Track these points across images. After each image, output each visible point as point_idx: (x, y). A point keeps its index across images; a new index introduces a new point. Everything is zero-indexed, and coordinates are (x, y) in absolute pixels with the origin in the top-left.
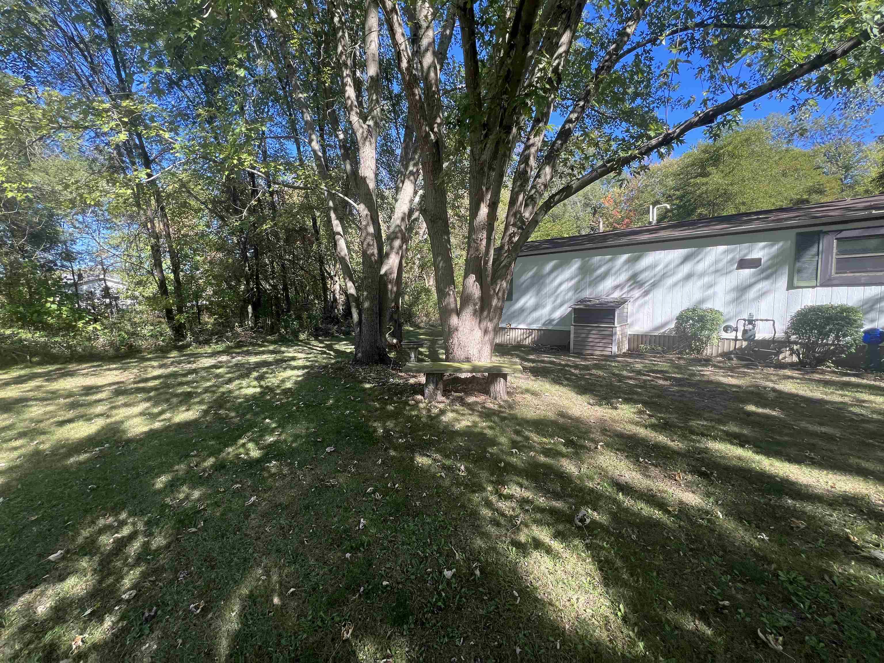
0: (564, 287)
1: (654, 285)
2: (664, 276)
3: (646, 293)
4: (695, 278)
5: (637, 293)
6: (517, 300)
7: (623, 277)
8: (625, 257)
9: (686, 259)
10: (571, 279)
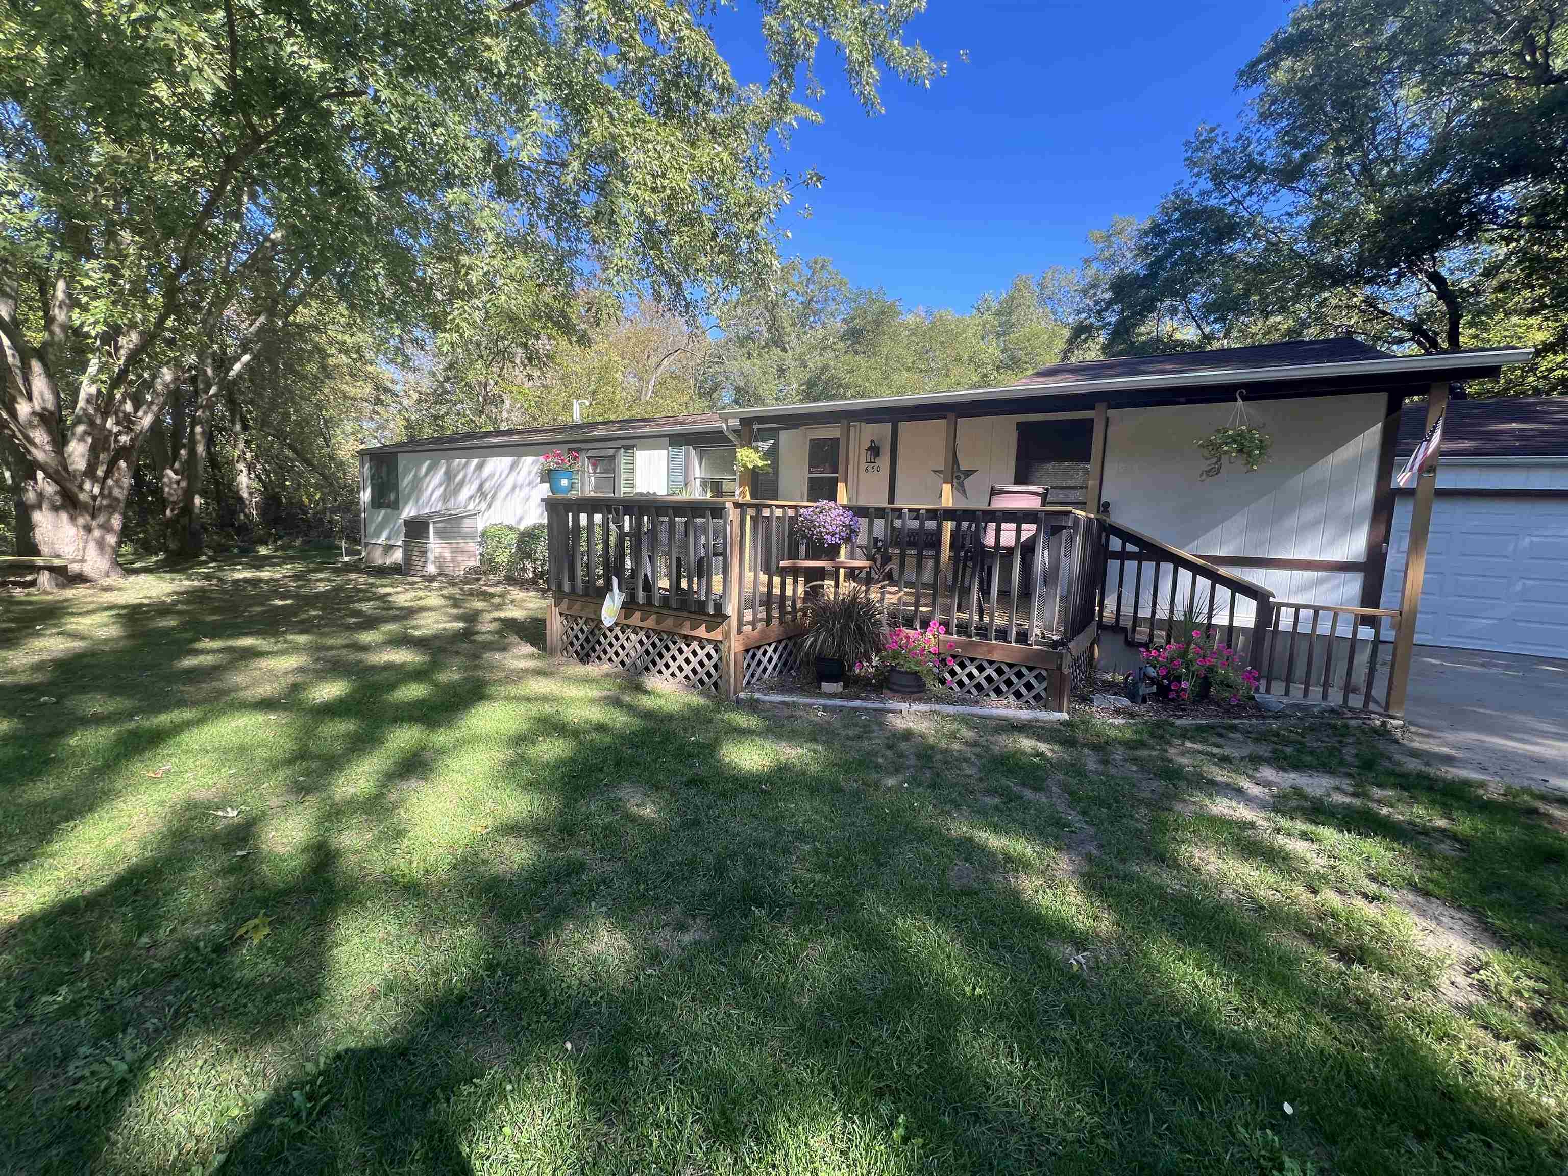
0: (438, 493)
1: (493, 497)
2: (499, 487)
3: (490, 506)
4: (517, 490)
5: (483, 506)
6: (404, 508)
7: (475, 486)
8: (475, 462)
9: (513, 467)
10: (441, 485)
